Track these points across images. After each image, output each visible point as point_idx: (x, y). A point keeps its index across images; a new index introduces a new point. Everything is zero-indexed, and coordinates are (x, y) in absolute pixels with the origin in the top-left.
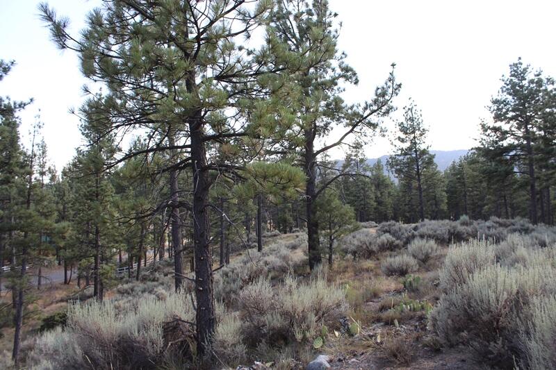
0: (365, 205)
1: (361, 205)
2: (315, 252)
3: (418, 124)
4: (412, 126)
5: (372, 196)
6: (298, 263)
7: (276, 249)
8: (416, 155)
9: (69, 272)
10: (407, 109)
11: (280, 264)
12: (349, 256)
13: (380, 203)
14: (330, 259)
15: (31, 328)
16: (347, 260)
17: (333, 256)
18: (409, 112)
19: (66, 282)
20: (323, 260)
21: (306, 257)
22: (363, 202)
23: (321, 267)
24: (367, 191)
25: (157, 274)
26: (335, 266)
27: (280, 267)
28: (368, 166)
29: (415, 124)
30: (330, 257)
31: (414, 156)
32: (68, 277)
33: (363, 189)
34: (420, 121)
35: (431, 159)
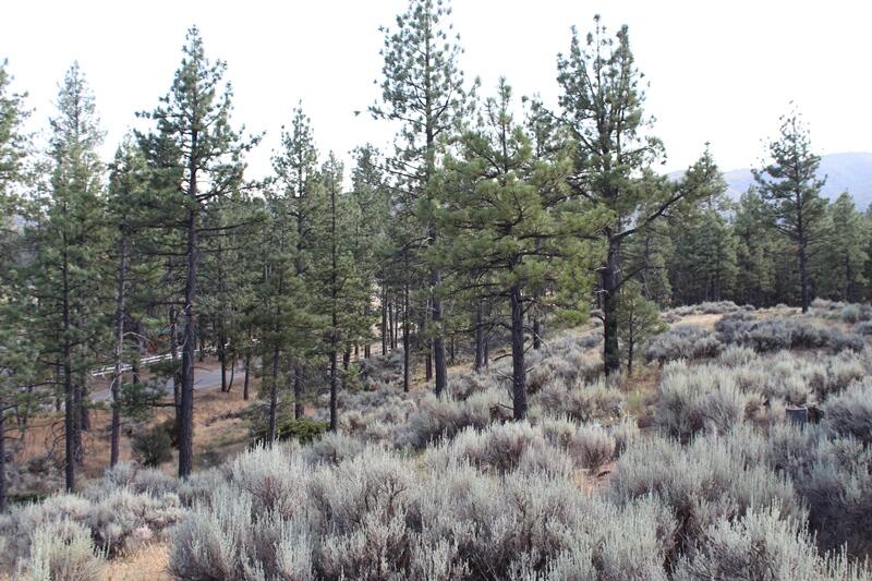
0: (718, 271)
1: (711, 271)
2: (611, 356)
3: (804, 146)
4: (792, 149)
5: (733, 256)
6: (592, 368)
7: (562, 346)
8: (798, 197)
9: (228, 374)
10: (785, 120)
11: (570, 369)
12: (655, 362)
13: (749, 266)
14: (629, 365)
15: (205, 451)
16: (651, 367)
17: (633, 363)
18: (790, 124)
19: (224, 389)
20: (621, 366)
21: (603, 362)
22: (715, 266)
23: (618, 373)
24: (724, 246)
25: (371, 381)
26: (635, 374)
27: (569, 372)
28: (727, 199)
29: (798, 145)
30: (630, 363)
31: (794, 199)
32: (228, 383)
33: (716, 243)
34: (806, 141)
35: (820, 206)
